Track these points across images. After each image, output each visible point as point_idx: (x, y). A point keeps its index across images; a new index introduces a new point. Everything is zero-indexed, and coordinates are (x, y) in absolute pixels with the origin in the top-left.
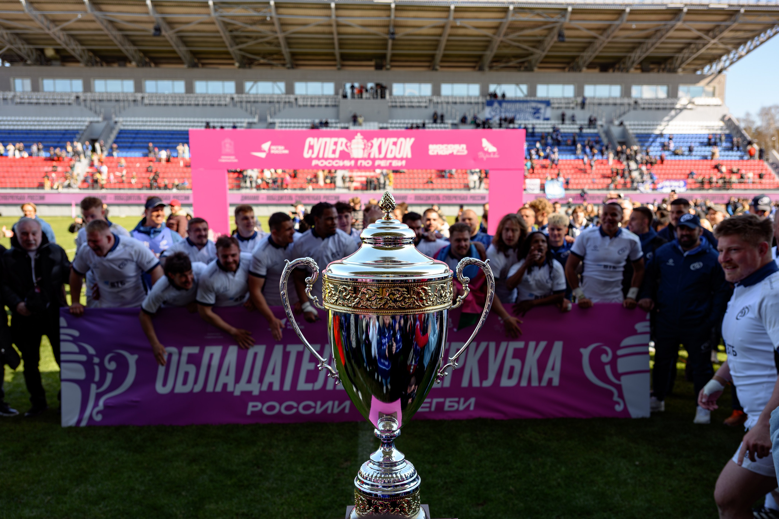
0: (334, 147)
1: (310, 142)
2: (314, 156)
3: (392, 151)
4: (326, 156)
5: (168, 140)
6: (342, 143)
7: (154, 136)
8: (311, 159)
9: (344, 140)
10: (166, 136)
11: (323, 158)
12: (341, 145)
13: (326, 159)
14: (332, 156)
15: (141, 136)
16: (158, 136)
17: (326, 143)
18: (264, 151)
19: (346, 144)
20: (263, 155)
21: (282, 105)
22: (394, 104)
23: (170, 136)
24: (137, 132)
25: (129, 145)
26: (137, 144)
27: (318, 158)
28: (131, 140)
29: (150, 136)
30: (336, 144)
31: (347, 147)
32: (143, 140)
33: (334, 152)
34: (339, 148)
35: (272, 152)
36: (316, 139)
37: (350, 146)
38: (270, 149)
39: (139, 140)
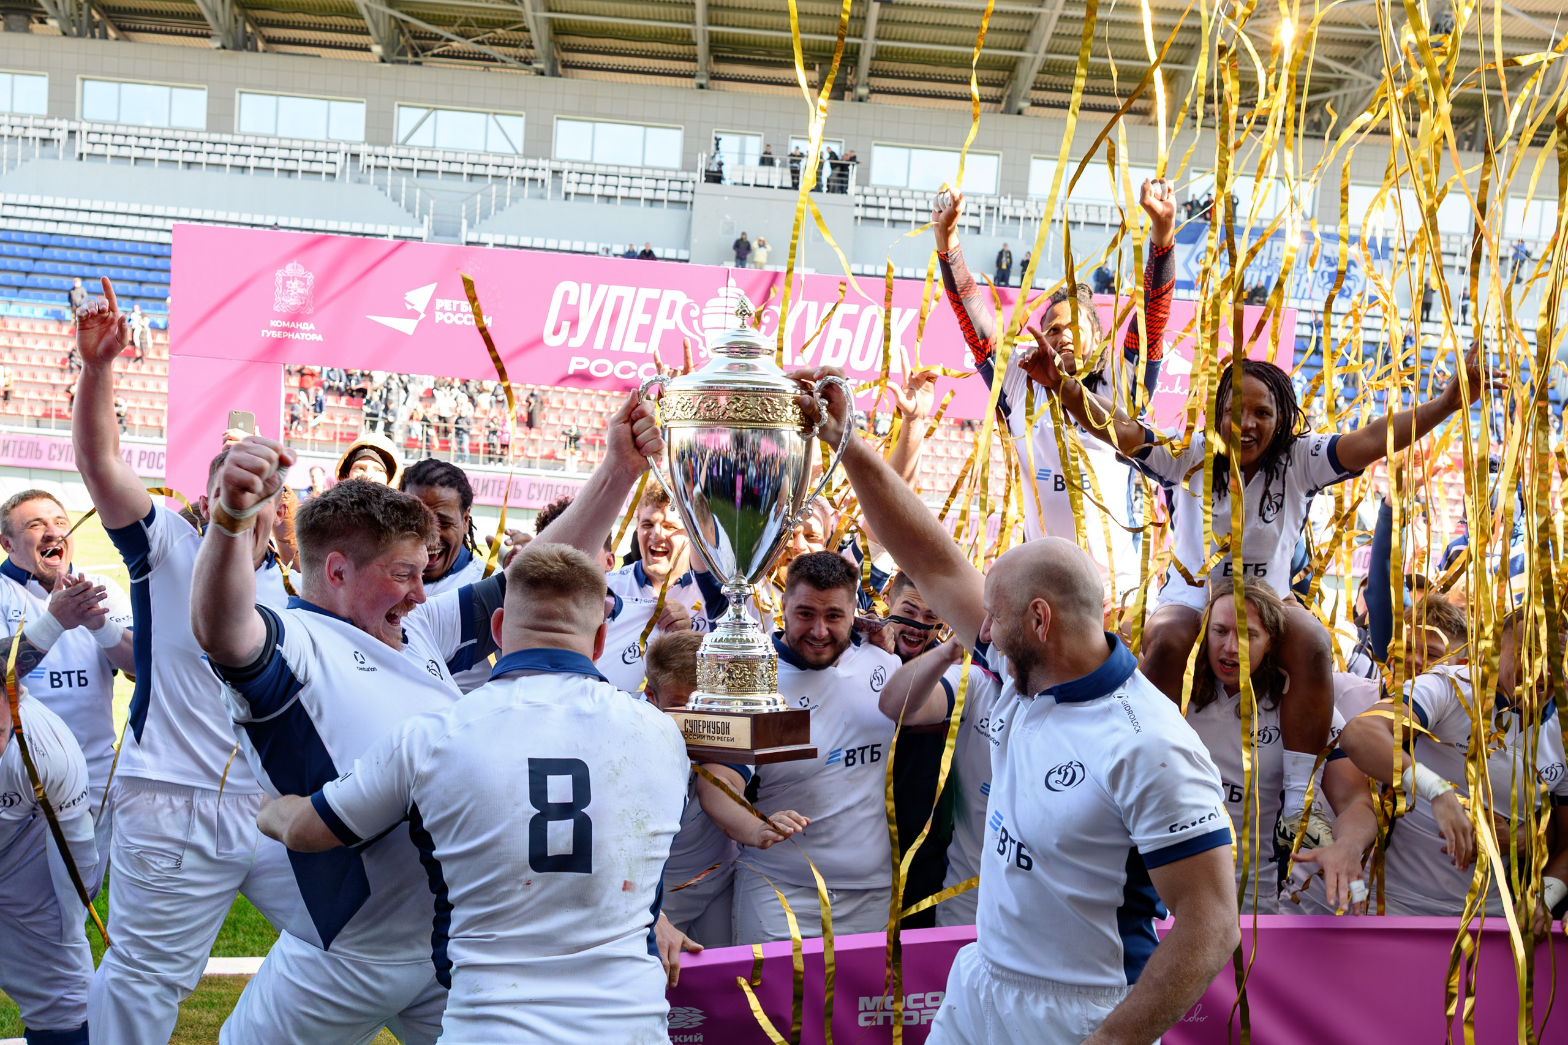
0: (646, 319)
1: (567, 294)
2: (576, 342)
3: (838, 343)
4: (615, 346)
5: (139, 275)
6: (673, 304)
7: (95, 257)
8: (566, 351)
9: (681, 299)
10: (134, 260)
11: (606, 352)
12: (670, 316)
13: (617, 357)
14: (633, 346)
15: (56, 253)
16: (107, 258)
17: (620, 300)
18: (414, 314)
19: (687, 309)
20: (407, 326)
21: (510, 186)
22: (871, 213)
23: (147, 262)
24: (47, 241)
25: (16, 279)
26: (40, 280)
27: (586, 348)
28: (23, 264)
29: (82, 255)
30: (651, 307)
31: (687, 320)
32: (61, 267)
33: (644, 334)
34: (662, 324)
35: (439, 317)
36: (587, 287)
37: (699, 318)
38: (430, 308)
39: (48, 266)
